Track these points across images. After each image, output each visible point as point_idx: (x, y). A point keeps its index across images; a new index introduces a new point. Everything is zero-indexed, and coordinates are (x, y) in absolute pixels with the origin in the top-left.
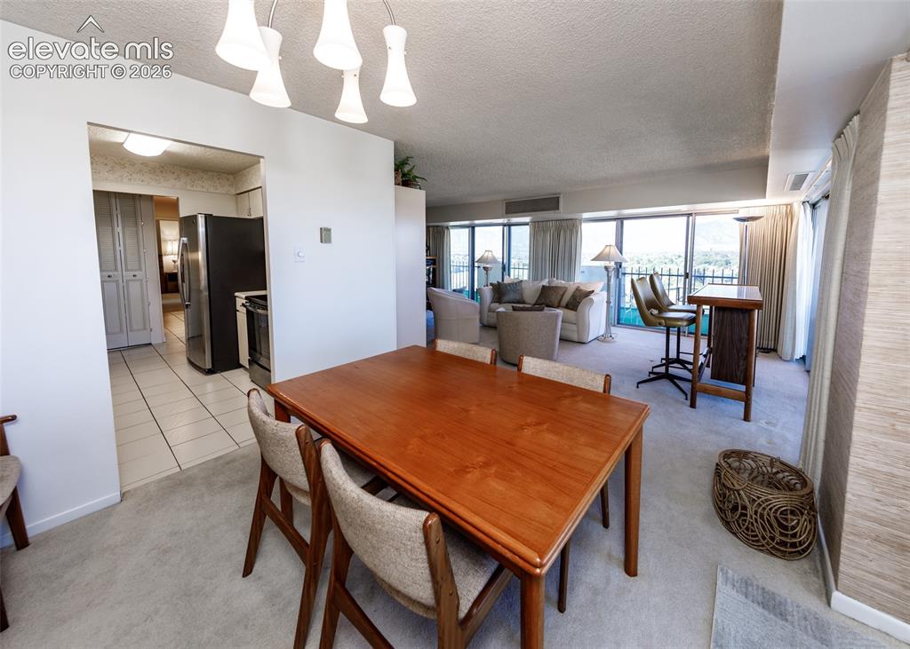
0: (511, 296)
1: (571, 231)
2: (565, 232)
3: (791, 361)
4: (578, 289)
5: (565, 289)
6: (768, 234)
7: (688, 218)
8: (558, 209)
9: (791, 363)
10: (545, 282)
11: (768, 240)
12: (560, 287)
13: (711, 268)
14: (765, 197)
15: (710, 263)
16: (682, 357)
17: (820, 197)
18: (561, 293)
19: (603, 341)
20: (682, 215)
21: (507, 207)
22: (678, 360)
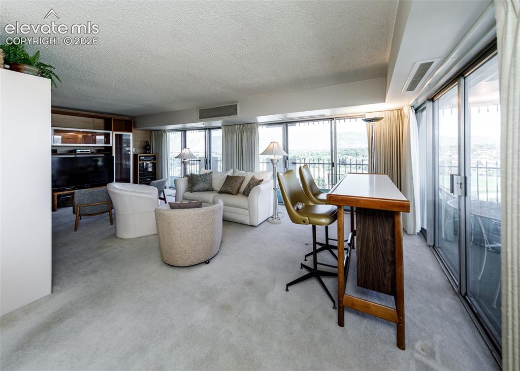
0: (201, 185)
1: (251, 132)
2: (247, 133)
3: (414, 234)
4: (253, 179)
5: (244, 178)
6: (387, 132)
7: (331, 121)
8: (236, 114)
9: (414, 237)
10: (230, 173)
11: (387, 137)
12: (239, 177)
13: (350, 157)
14: (384, 101)
15: (348, 155)
16: (331, 243)
17: (426, 99)
18: (240, 182)
19: (271, 223)
20: (327, 119)
21: (200, 113)
22: (327, 247)
